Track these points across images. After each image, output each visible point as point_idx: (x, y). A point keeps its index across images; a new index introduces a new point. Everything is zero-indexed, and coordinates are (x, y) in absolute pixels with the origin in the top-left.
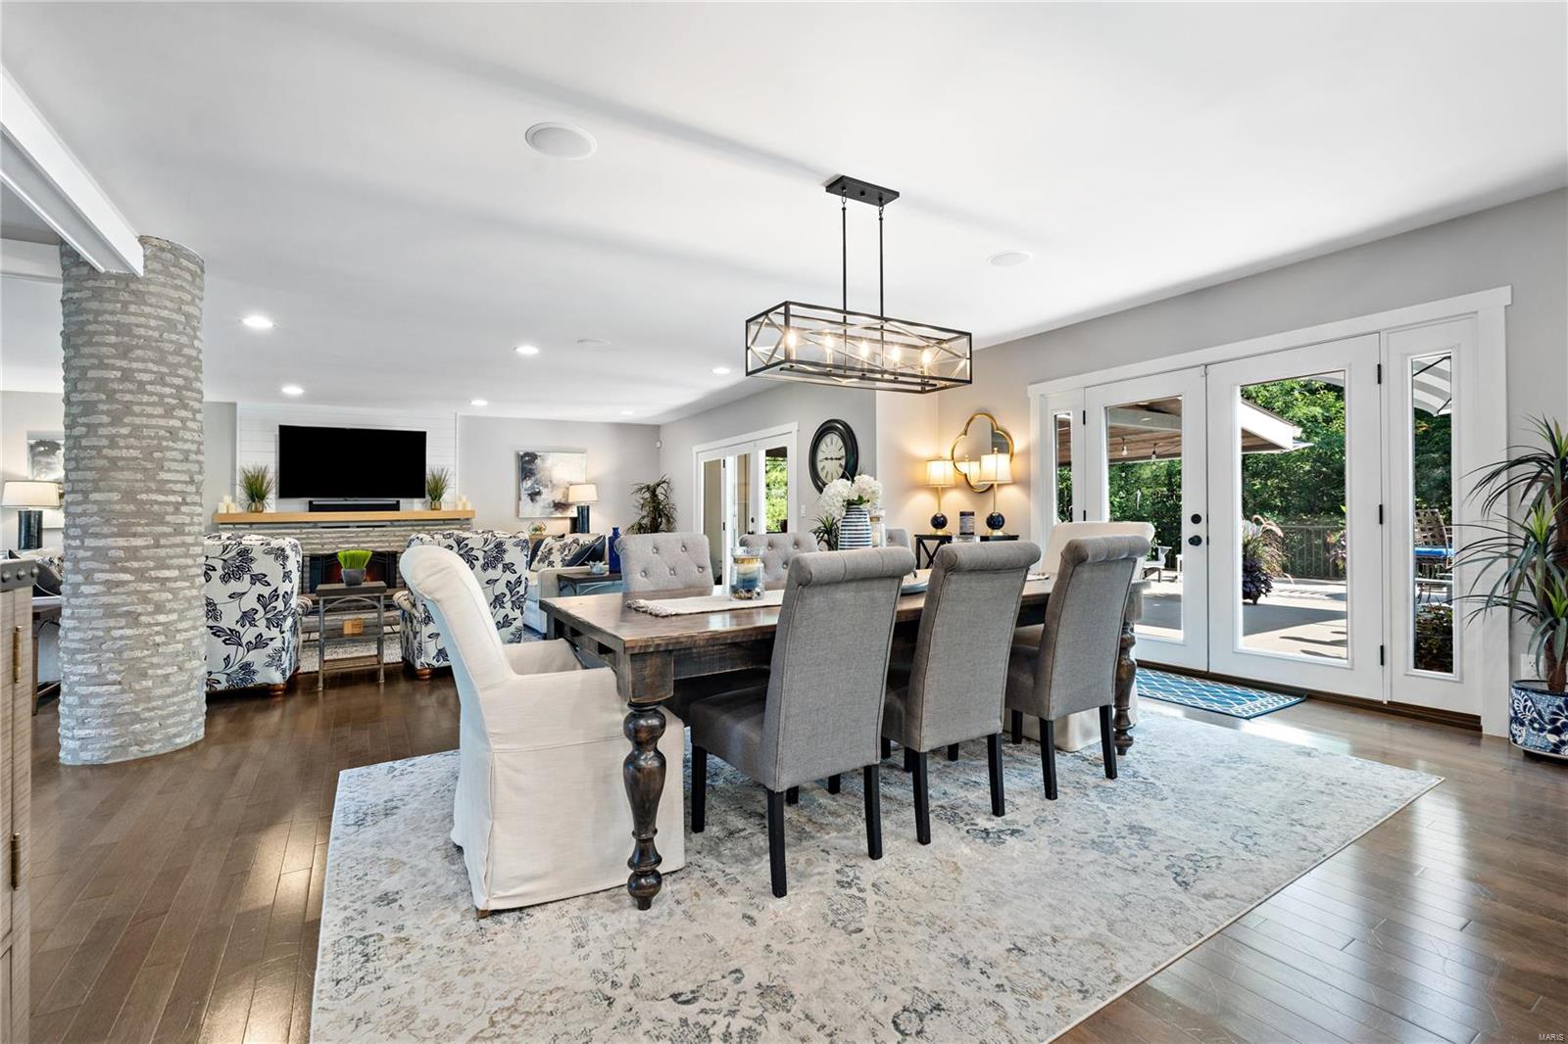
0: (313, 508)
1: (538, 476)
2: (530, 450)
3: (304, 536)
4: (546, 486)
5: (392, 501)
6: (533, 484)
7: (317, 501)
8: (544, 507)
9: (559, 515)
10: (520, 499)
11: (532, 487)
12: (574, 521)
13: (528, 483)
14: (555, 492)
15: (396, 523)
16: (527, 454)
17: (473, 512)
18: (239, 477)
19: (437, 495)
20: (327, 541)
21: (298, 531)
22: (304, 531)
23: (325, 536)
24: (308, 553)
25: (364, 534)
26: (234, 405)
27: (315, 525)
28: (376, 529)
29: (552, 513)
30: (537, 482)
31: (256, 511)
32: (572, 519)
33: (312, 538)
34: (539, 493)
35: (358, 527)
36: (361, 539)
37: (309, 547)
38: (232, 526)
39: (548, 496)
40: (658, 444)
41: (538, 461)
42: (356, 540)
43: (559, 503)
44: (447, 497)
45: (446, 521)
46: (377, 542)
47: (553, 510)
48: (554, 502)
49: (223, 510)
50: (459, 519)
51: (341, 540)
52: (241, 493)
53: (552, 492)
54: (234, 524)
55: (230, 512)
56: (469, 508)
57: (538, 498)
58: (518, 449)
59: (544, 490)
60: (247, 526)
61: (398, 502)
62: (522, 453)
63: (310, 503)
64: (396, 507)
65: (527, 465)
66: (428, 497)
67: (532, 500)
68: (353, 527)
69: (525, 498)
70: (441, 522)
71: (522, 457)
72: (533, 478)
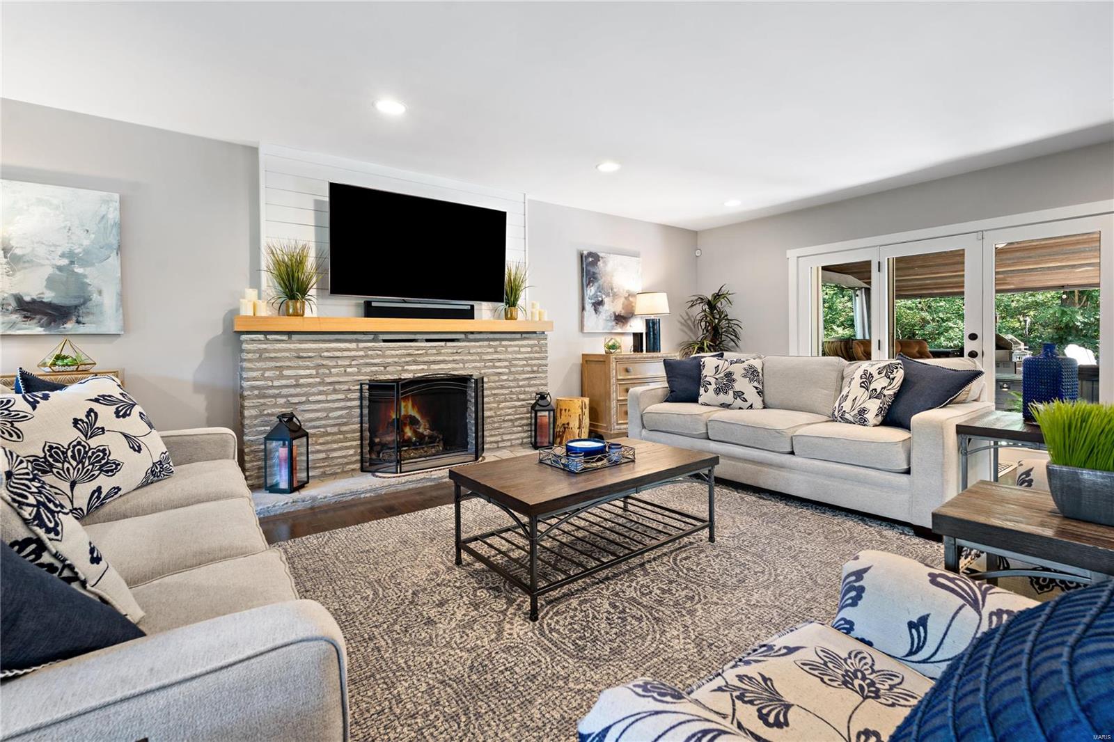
0: (370, 312)
1: (601, 282)
2: (593, 250)
3: (362, 353)
4: (608, 295)
5: (463, 305)
6: (596, 292)
7: (379, 301)
8: (606, 320)
9: (619, 330)
10: (584, 309)
11: (595, 295)
12: (638, 337)
13: (591, 291)
14: (615, 301)
15: (471, 336)
16: (590, 254)
17: (551, 324)
18: (266, 261)
19: (513, 300)
20: (390, 360)
21: (353, 345)
22: (362, 345)
23: (388, 352)
24: (366, 378)
25: (435, 351)
26: (253, 151)
27: (375, 335)
28: (449, 344)
29: (613, 327)
30: (600, 289)
31: (296, 314)
32: (635, 335)
33: (372, 357)
34: (601, 303)
35: (427, 340)
36: (432, 358)
37: (368, 369)
38: (261, 337)
39: (609, 307)
40: (698, 253)
41: (600, 264)
42: (425, 359)
43: (618, 315)
44: (520, 303)
45: (522, 334)
46: (450, 362)
47: (615, 323)
48: (614, 314)
49: (247, 311)
50: (535, 333)
51: (408, 359)
52: (270, 285)
53: (612, 301)
54: (265, 333)
55: (258, 314)
56: (546, 318)
57: (601, 308)
58: (581, 248)
59: (606, 300)
60: (285, 337)
61: (472, 307)
62: (584, 253)
63: (368, 304)
64: (469, 314)
65: (589, 266)
67: (596, 310)
68: (421, 341)
69: (589, 307)
70: (518, 336)
71: (584, 258)
72: (596, 284)
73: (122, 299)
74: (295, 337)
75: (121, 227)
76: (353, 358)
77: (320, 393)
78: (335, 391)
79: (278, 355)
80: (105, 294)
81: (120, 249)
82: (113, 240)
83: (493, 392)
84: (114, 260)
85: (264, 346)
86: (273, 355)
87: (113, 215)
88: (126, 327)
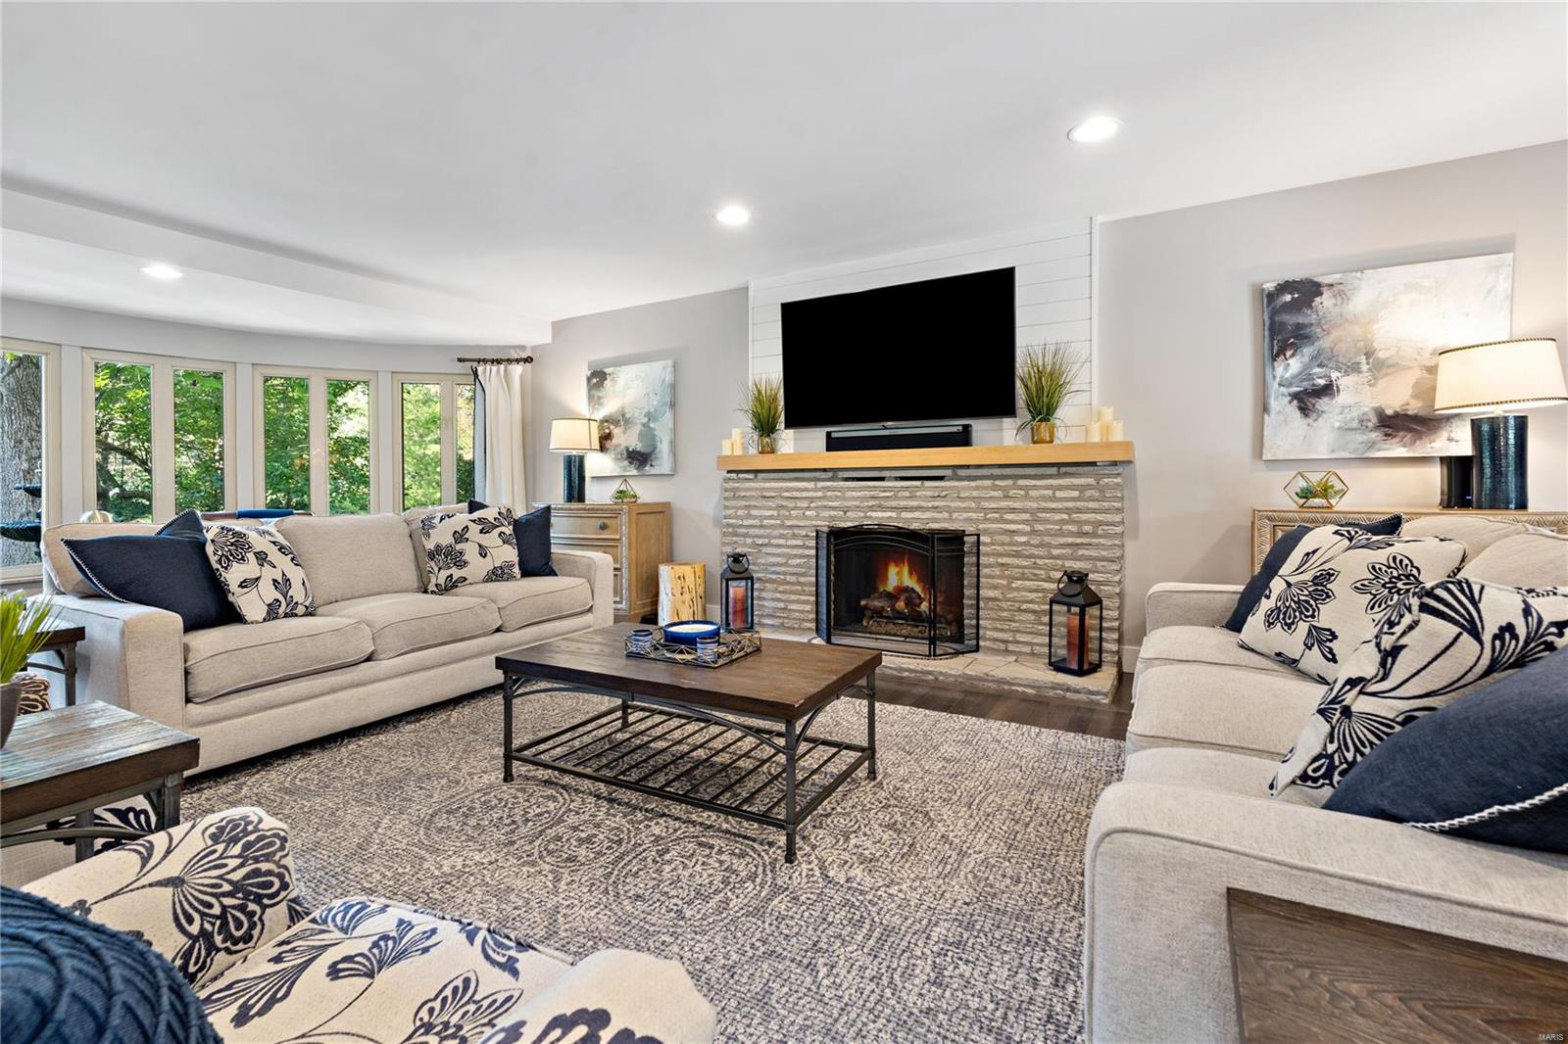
0: (833, 444)
1: (1325, 343)
2: (1299, 273)
3: (820, 494)
4: (1355, 368)
5: (954, 425)
6: (1306, 367)
7: (841, 431)
8: (1346, 430)
9: (1401, 452)
10: (1266, 409)
11: (1305, 374)
12: (1459, 471)
13: (1293, 365)
14: (1382, 384)
15: (962, 472)
16: (1285, 287)
17: (1127, 446)
19: (1043, 410)
20: (850, 504)
21: (811, 485)
22: (821, 484)
23: (849, 494)
24: (822, 524)
25: (907, 494)
26: (745, 290)
27: (833, 473)
28: (928, 484)
30: (1321, 359)
31: (764, 452)
32: (1446, 461)
33: (830, 499)
34: (1328, 390)
35: (898, 479)
36: (903, 503)
37: (826, 514)
39: (1355, 397)
41: (1325, 301)
42: (894, 504)
43: (1397, 415)
44: (1067, 412)
45: (1061, 468)
46: (927, 509)
47: (1375, 435)
48: (1380, 413)
49: (728, 451)
50: (1094, 464)
51: (871, 503)
53: (1373, 385)
54: (740, 472)
56: (1118, 436)
57: (1323, 403)
58: (1257, 279)
59: (1345, 382)
60: (751, 476)
61: (967, 429)
62: (1270, 286)
63: (829, 434)
64: (963, 439)
65: (1288, 316)
66: (1023, 413)
67: (1304, 410)
68: (891, 479)
69: (1281, 405)
70: (1054, 470)
71: (1271, 297)
72: (1308, 351)
73: (673, 444)
74: (760, 476)
75: (674, 387)
76: (812, 499)
77: (781, 536)
78: (794, 536)
79: (747, 494)
80: (663, 442)
81: (673, 404)
82: (668, 399)
83: (1000, 560)
84: (669, 415)
85: (737, 485)
86: (743, 494)
87: (669, 378)
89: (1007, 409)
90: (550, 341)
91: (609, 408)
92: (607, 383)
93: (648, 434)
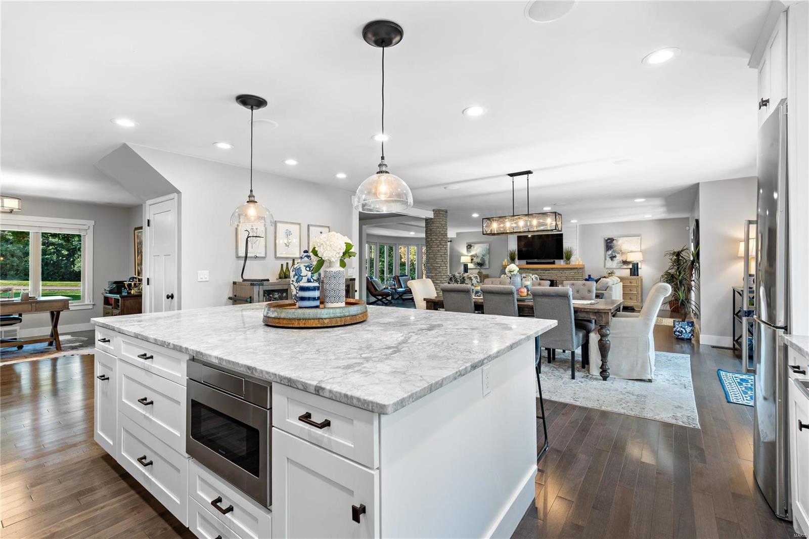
0: (528, 263)
1: (614, 249)
2: (610, 237)
4: (619, 253)
5: (552, 261)
6: (612, 252)
7: (529, 261)
8: (618, 263)
9: (626, 267)
10: (606, 259)
11: (612, 254)
13: (610, 252)
14: (623, 256)
15: (553, 269)
16: (609, 239)
17: (584, 265)
18: (508, 253)
19: (568, 258)
25: (543, 273)
27: (527, 269)
28: (547, 270)
29: (622, 266)
30: (614, 251)
32: (631, 269)
34: (615, 257)
39: (619, 258)
40: (688, 228)
41: (615, 242)
43: (625, 261)
44: (572, 259)
45: (571, 269)
47: (622, 264)
48: (623, 260)
49: (504, 264)
50: (577, 268)
52: (509, 258)
53: (622, 256)
56: (581, 263)
57: (614, 259)
58: (604, 237)
59: (617, 255)
61: (554, 261)
62: (606, 239)
64: (553, 263)
65: (609, 244)
66: (565, 259)
67: (612, 260)
68: (540, 270)
69: (608, 259)
71: (607, 240)
72: (612, 250)
73: (489, 262)
75: (489, 249)
80: (487, 261)
81: (489, 253)
82: (488, 252)
84: (488, 255)
87: (488, 247)
88: (489, 267)
89: (562, 259)
90: (455, 237)
91: (473, 253)
92: (472, 248)
93: (483, 259)
